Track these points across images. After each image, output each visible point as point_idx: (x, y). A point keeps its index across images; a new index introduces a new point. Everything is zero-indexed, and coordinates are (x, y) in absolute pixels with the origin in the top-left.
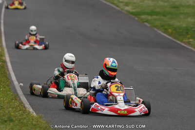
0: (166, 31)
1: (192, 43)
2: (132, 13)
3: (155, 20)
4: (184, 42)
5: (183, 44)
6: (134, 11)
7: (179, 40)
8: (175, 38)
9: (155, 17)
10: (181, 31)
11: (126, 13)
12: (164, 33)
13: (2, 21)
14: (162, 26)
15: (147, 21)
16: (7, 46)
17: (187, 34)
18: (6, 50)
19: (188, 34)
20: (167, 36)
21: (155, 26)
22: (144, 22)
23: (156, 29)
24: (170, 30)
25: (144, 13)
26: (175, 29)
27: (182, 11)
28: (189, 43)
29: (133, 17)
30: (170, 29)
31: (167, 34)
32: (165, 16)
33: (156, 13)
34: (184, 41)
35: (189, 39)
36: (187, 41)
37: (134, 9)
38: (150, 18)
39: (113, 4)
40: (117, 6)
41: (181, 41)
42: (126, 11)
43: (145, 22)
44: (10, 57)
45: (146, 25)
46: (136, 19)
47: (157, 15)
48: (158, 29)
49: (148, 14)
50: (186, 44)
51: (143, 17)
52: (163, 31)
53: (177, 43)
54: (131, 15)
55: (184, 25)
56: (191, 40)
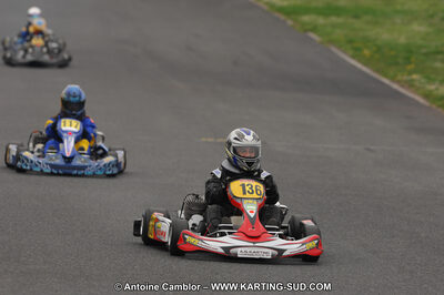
0: (357, 54)
1: (417, 84)
2: (281, 10)
3: (334, 26)
4: (398, 82)
5: (395, 86)
6: (285, 4)
7: (386, 76)
8: (378, 71)
9: (334, 19)
10: (393, 53)
11: (266, 7)
12: (353, 57)
14: (350, 42)
15: (314, 29)
17: (408, 60)
19: (410, 63)
20: (359, 66)
21: (331, 42)
22: (306, 31)
23: (334, 49)
24: (367, 52)
25: (307, 11)
26: (379, 49)
27: (399, 7)
28: (410, 85)
29: (282, 17)
30: (367, 48)
31: (359, 61)
32: (356, 17)
34: (399, 77)
35: (410, 73)
36: (406, 78)
38: (321, 20)
41: (393, 79)
42: (268, 4)
43: (310, 30)
45: (312, 39)
46: (290, 22)
47: (338, 15)
48: (339, 48)
50: (402, 86)
51: (306, 18)
52: (351, 52)
53: (383, 84)
54: (277, 14)
55: (402, 40)
56: (415, 76)
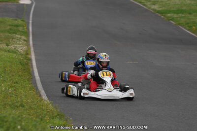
2: (159, 12)
3: (180, 18)
6: (160, 9)
9: (181, 15)
11: (152, 11)
12: (188, 30)
13: (31, 22)
14: (187, 24)
15: (173, 19)
16: (33, 45)
18: (32, 49)
20: (191, 33)
21: (179, 24)
22: (169, 20)
23: (180, 27)
24: (194, 28)
25: (170, 12)
29: (159, 15)
30: (194, 26)
31: (191, 31)
32: (190, 14)
33: (182, 12)
37: (160, 7)
38: (175, 16)
39: (141, 3)
40: (144, 5)
42: (153, 9)
43: (171, 20)
44: (35, 55)
45: (171, 23)
46: (163, 17)
47: (183, 13)
49: (174, 12)
51: (169, 15)
52: (188, 28)
54: (157, 14)
